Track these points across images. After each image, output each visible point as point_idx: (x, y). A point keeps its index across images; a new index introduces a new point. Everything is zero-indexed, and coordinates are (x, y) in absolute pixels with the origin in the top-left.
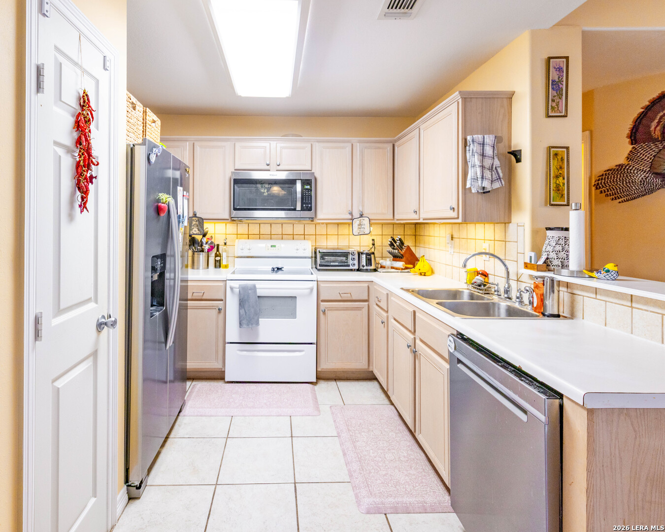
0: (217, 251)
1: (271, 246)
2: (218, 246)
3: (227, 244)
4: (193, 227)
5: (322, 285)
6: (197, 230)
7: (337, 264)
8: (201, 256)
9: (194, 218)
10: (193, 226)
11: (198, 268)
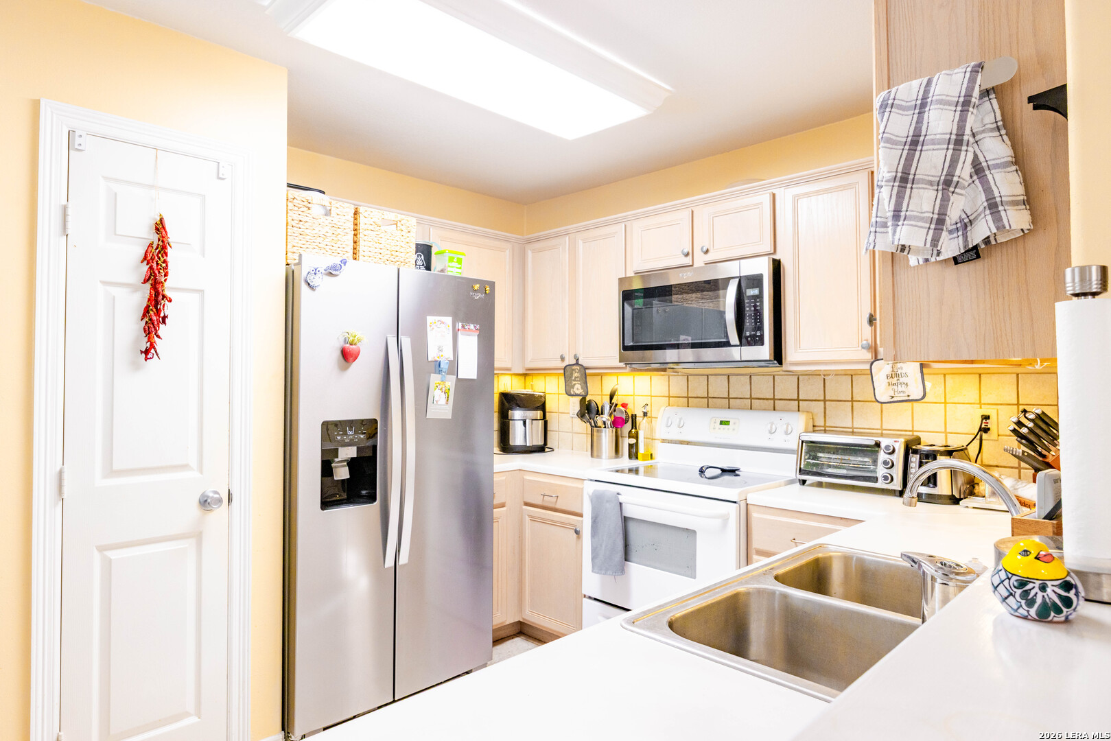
0: (632, 428)
1: (721, 423)
2: (634, 417)
3: (649, 414)
4: (574, 383)
5: (755, 515)
6: (579, 386)
7: (843, 472)
8: (603, 434)
9: (574, 367)
10: (575, 380)
11: (599, 457)
